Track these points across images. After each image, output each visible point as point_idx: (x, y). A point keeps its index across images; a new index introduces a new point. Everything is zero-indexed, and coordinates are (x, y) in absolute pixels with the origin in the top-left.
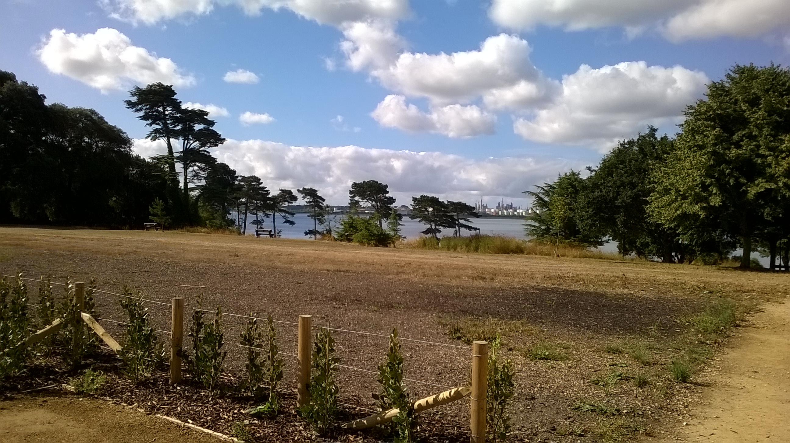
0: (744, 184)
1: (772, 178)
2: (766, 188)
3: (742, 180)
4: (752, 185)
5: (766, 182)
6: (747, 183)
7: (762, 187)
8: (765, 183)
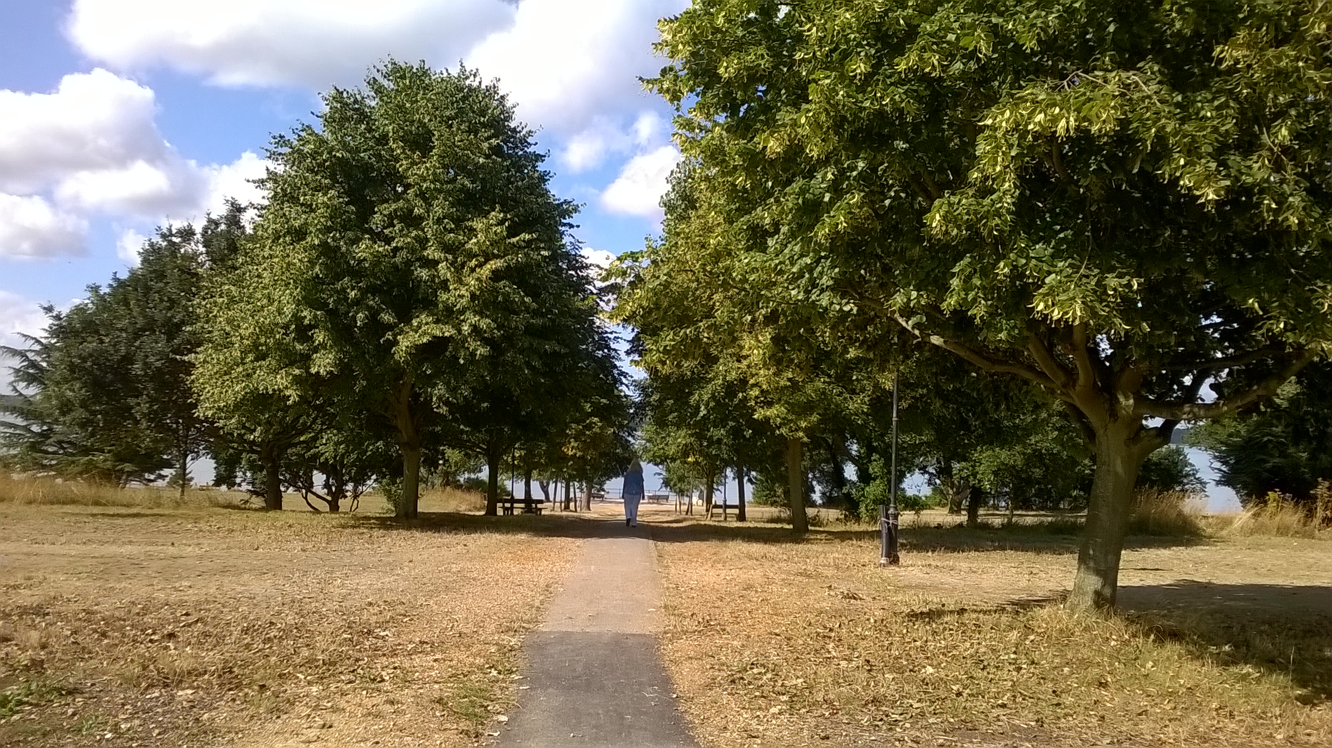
0: (390, 327)
1: (449, 315)
2: (435, 337)
3: (387, 317)
4: (406, 329)
5: (434, 323)
6: (396, 325)
7: (425, 333)
8: (433, 325)
